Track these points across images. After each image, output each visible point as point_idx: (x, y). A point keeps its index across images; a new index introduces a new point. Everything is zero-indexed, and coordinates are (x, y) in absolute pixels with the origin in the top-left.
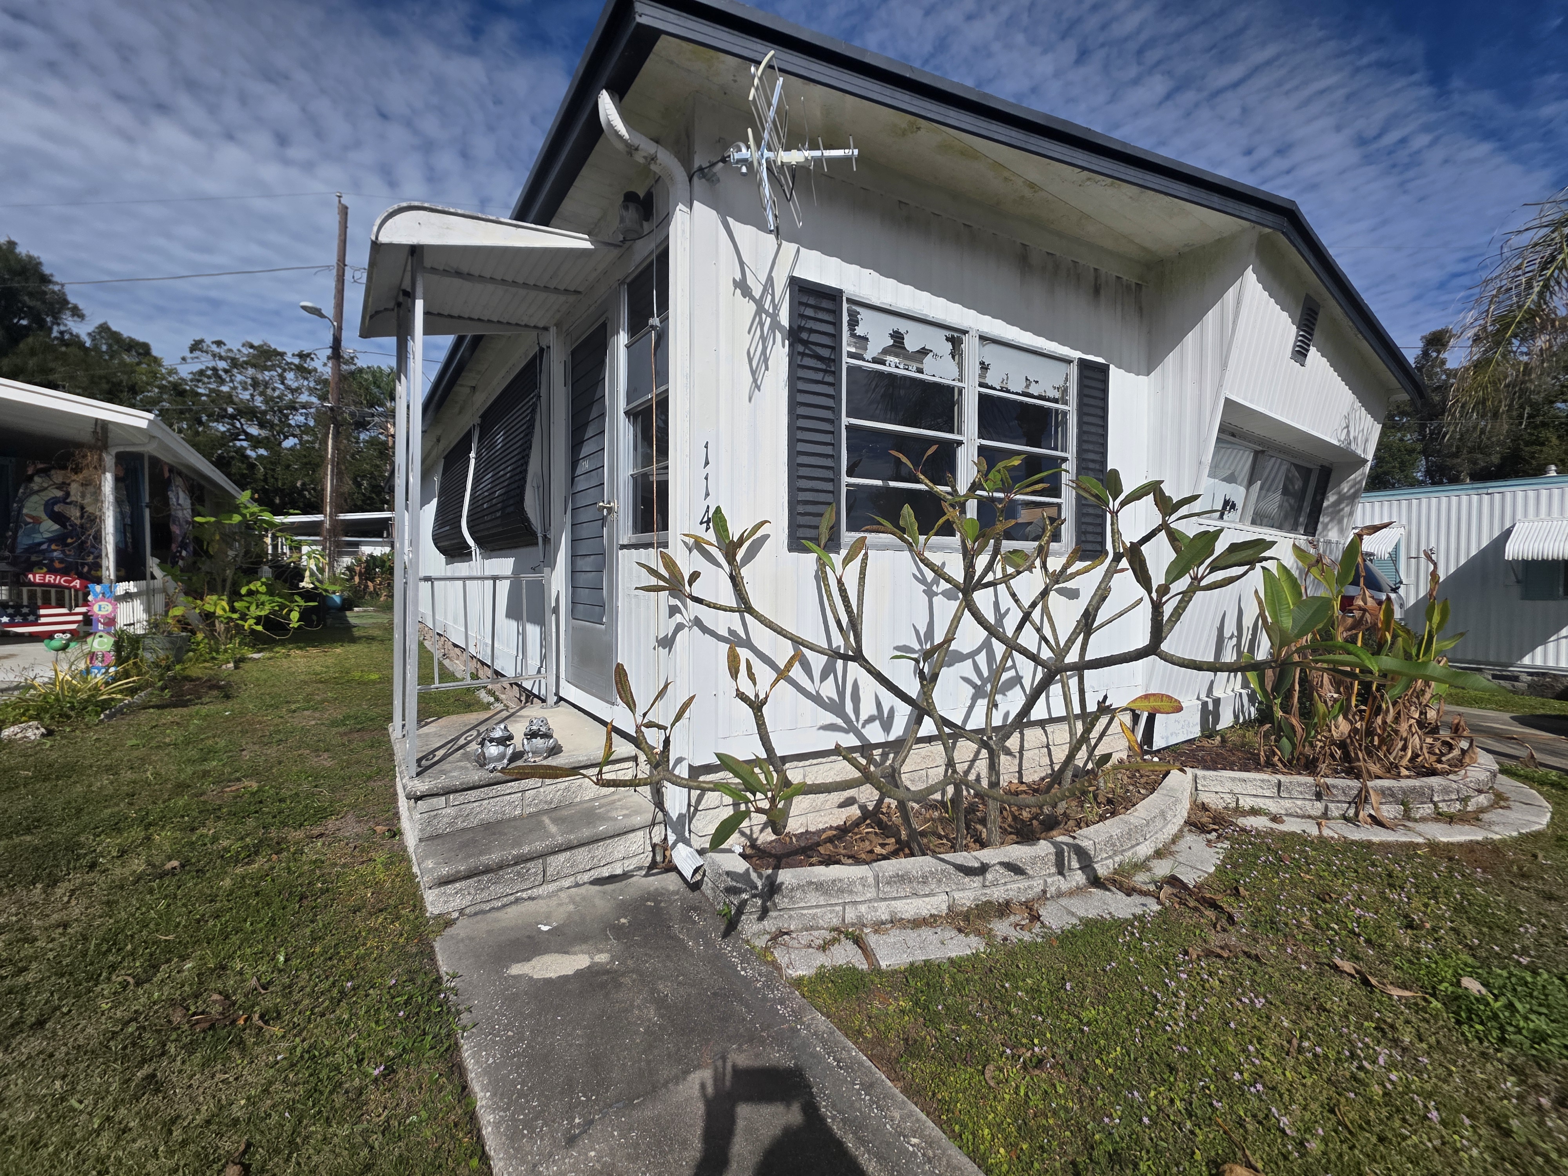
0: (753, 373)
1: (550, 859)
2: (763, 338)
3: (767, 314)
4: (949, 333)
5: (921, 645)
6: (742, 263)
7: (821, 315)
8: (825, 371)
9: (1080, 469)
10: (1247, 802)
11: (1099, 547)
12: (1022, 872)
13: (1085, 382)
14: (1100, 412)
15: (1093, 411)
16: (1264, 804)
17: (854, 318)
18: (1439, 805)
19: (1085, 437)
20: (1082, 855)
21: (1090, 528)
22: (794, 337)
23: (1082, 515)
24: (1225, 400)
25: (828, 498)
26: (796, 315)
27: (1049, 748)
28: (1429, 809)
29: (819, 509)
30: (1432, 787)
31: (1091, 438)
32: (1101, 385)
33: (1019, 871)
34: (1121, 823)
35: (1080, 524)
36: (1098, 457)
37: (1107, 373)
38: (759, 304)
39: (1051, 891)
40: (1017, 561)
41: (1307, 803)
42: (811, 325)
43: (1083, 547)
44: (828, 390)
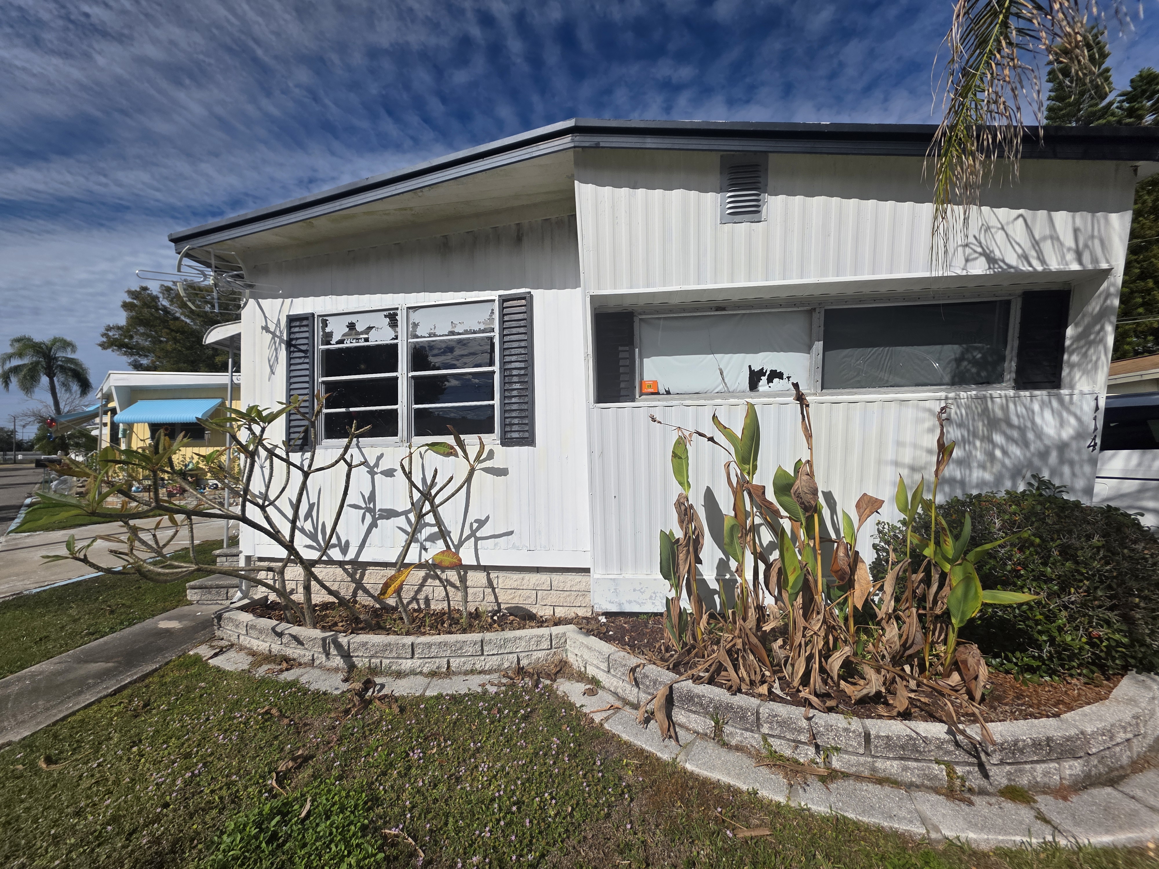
0: (271, 367)
1: (230, 590)
2: (276, 349)
3: (277, 337)
4: (386, 313)
5: (366, 504)
6: (265, 317)
7: (303, 329)
8: (305, 357)
9: (503, 377)
10: (591, 671)
11: (526, 435)
12: (302, 644)
13: (506, 311)
14: (522, 330)
15: (514, 331)
16: (601, 676)
17: (325, 324)
18: (770, 740)
19: (507, 352)
20: (339, 646)
21: (516, 421)
22: (289, 344)
23: (506, 411)
24: (592, 297)
25: (306, 423)
26: (290, 333)
27: (494, 589)
28: (753, 740)
29: (302, 429)
30: (758, 713)
31: (513, 351)
32: (523, 309)
33: (300, 643)
34: (392, 638)
35: (503, 419)
36: (522, 365)
37: (528, 298)
38: (274, 334)
39: (317, 662)
40: (442, 449)
41: (628, 687)
42: (297, 336)
43: (509, 435)
44: (306, 366)
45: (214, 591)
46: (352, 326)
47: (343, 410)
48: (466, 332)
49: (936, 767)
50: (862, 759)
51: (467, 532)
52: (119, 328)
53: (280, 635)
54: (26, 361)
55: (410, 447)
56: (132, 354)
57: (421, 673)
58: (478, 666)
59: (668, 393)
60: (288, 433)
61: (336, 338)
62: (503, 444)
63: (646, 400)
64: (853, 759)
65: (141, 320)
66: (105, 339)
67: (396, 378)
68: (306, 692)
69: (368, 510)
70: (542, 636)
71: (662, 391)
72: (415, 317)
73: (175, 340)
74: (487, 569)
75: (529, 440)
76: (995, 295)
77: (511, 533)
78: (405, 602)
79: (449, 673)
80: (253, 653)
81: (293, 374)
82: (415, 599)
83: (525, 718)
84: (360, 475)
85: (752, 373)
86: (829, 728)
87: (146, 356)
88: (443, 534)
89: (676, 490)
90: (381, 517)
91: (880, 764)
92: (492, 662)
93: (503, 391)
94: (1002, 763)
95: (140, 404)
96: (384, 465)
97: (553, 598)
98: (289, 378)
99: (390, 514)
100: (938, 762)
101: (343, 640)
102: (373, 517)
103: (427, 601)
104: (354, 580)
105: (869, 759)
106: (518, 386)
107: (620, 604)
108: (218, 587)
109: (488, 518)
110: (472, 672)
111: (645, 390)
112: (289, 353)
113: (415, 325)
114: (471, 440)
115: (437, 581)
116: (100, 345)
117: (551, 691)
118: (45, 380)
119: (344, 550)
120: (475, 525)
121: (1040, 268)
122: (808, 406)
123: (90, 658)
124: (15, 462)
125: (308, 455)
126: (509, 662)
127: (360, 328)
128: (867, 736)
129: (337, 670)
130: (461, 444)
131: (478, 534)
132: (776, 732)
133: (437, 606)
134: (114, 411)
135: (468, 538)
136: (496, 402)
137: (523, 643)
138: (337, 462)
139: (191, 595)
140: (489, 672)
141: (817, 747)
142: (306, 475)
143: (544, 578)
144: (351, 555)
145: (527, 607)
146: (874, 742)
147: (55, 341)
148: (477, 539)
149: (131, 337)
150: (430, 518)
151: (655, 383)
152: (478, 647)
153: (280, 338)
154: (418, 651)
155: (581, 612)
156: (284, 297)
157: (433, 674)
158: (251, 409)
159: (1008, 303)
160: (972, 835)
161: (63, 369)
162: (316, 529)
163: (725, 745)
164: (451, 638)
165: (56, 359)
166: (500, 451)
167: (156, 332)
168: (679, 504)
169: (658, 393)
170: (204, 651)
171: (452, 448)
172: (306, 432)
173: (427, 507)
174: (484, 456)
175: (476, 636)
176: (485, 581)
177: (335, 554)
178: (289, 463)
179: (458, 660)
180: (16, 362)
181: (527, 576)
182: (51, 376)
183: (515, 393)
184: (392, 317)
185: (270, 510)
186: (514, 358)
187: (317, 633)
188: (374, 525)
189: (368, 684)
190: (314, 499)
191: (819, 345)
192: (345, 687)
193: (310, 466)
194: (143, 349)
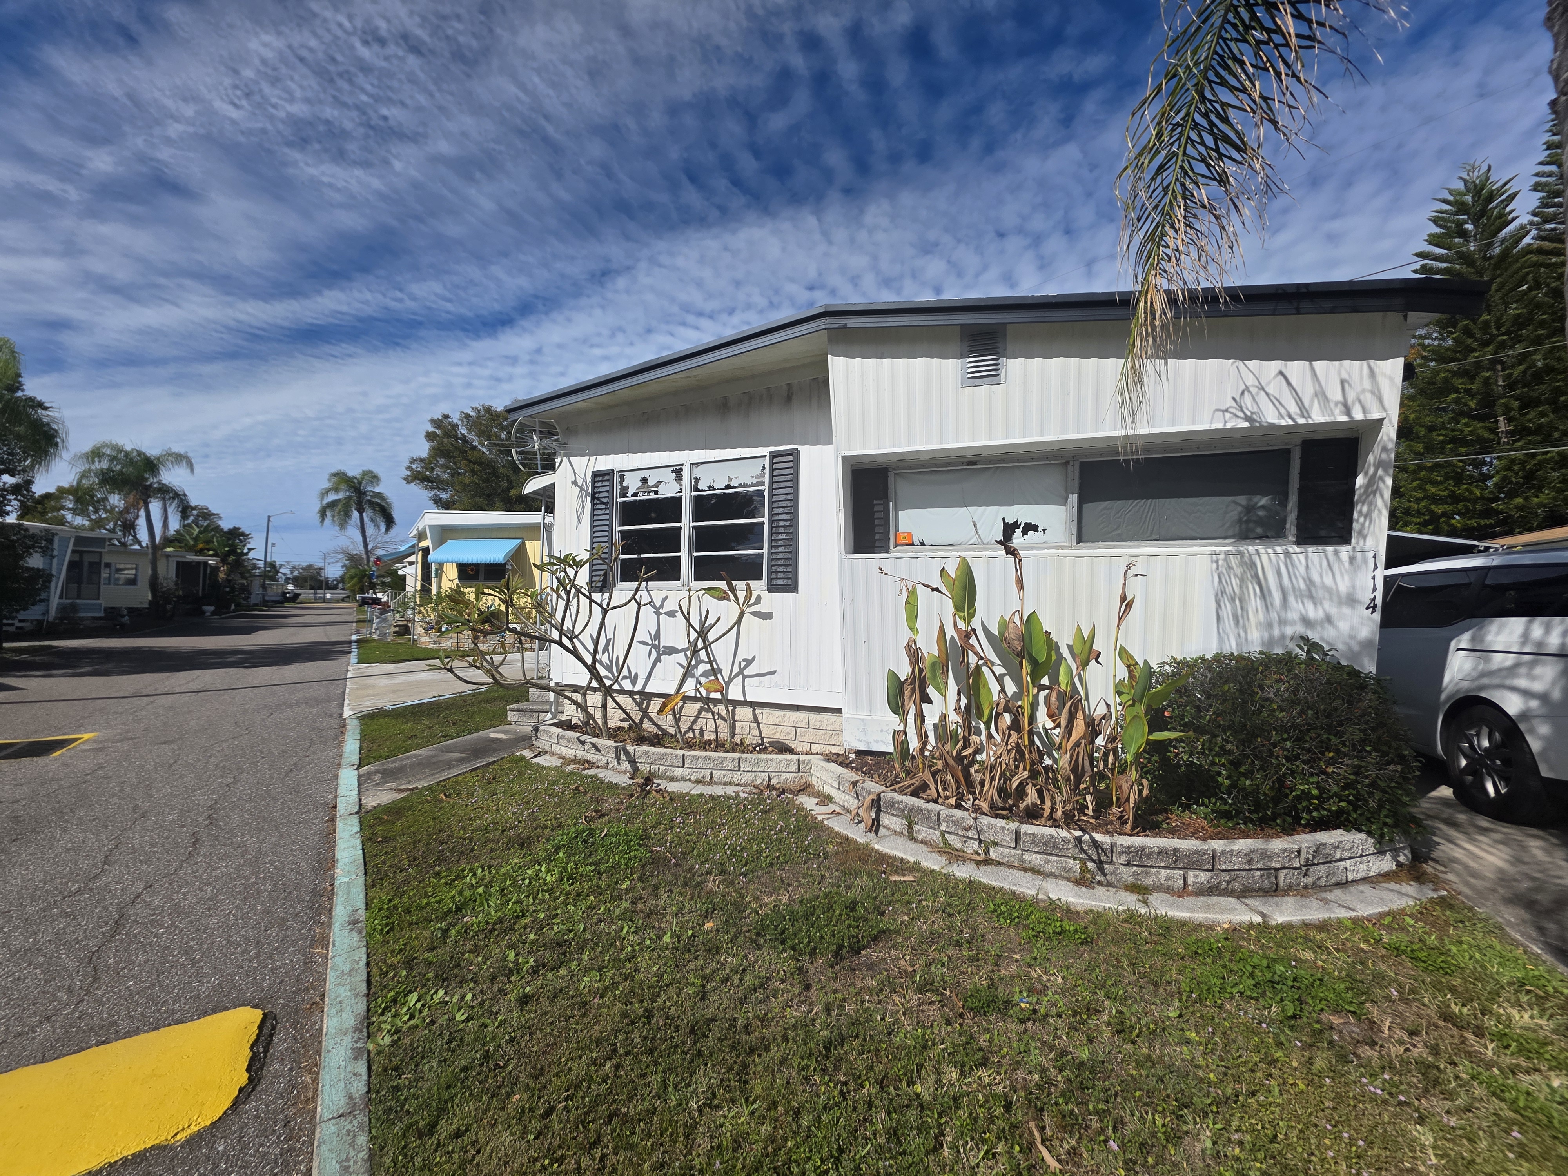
0: (578, 517)
1: (540, 714)
2: (583, 501)
3: (584, 490)
4: (672, 468)
5: (652, 641)
6: (575, 473)
7: (604, 484)
8: (605, 509)
9: (771, 528)
10: (828, 790)
11: (790, 582)
12: (599, 751)
13: (775, 466)
14: (789, 484)
15: (782, 485)
16: (834, 793)
17: (622, 479)
18: (947, 836)
19: (775, 505)
20: (627, 753)
21: (781, 569)
22: (593, 497)
23: (772, 560)
24: (844, 458)
25: (605, 567)
26: (594, 487)
27: (758, 724)
28: (934, 836)
29: (602, 573)
30: (939, 814)
31: (781, 504)
32: (790, 464)
33: (598, 750)
34: (668, 751)
35: (770, 566)
36: (788, 517)
37: (795, 454)
38: (581, 488)
39: (610, 766)
40: (716, 593)
41: (851, 799)
42: (600, 489)
43: (774, 582)
44: (607, 517)
45: (528, 714)
46: (644, 480)
47: (636, 556)
48: (740, 486)
49: (1071, 861)
50: (1013, 852)
51: (736, 670)
52: (422, 460)
53: (583, 743)
54: (340, 496)
55: (689, 591)
56: (432, 488)
57: (689, 780)
58: (735, 780)
59: (922, 544)
60: (591, 576)
61: (631, 492)
62: (769, 590)
63: (899, 551)
64: (1006, 851)
65: (442, 451)
66: (409, 473)
67: (680, 528)
68: (602, 782)
69: (654, 646)
70: (791, 760)
71: (917, 542)
72: (698, 472)
73: (473, 472)
74: (753, 705)
75: (791, 587)
76: (1268, 445)
77: (774, 672)
78: (683, 730)
79: (712, 782)
80: (563, 758)
81: (596, 523)
82: (691, 728)
83: (764, 812)
84: (647, 612)
85: (1006, 525)
86: (990, 826)
87: (445, 490)
88: (715, 671)
89: (906, 635)
90: (664, 653)
91: (1027, 856)
92: (747, 778)
93: (771, 541)
94: (1128, 864)
95: (450, 543)
96: (668, 607)
97: (810, 735)
98: (592, 527)
99: (671, 651)
100: (1075, 859)
101: (630, 748)
102: (658, 653)
103: (702, 731)
104: (641, 710)
105: (1019, 852)
106: (783, 536)
107: (868, 743)
108: (532, 711)
109: (754, 658)
110: (730, 784)
111: (899, 542)
112: (593, 505)
113: (697, 480)
114: (740, 585)
115: (710, 714)
116: (405, 479)
117: (791, 802)
118: (356, 514)
119: (634, 683)
120: (743, 664)
121: (1301, 421)
122: (1020, 560)
123: (448, 750)
124: (325, 601)
125: (607, 596)
126: (761, 779)
127: (651, 482)
128: (1017, 833)
129: (625, 772)
130: (732, 589)
131: (746, 672)
132: (951, 830)
133: (709, 736)
134: (426, 551)
135: (737, 675)
136: (765, 551)
137: (774, 765)
138: (629, 601)
139: (511, 716)
140: (745, 785)
141: (980, 842)
142: (605, 612)
143: (803, 716)
144: (638, 687)
145: (787, 742)
146: (1023, 838)
147: (365, 473)
148: (744, 677)
149: (433, 469)
150: (703, 655)
151: (910, 535)
152: (736, 763)
153: (586, 491)
154: (687, 761)
155: (834, 750)
156: (590, 455)
157: (698, 782)
158: (567, 556)
159: (1288, 452)
160: (1071, 900)
161: (371, 503)
162: (611, 662)
163: (913, 839)
164: (715, 755)
165: (365, 493)
166: (766, 596)
167: (455, 463)
168: (908, 647)
169: (913, 545)
170: (527, 753)
171: (725, 592)
172: (605, 575)
173: (700, 644)
174: (752, 601)
175: (736, 755)
176: (751, 716)
177: (627, 685)
178: (591, 601)
179: (719, 772)
180: (332, 497)
181: (788, 714)
182: (361, 511)
183: (781, 543)
184: (678, 472)
185: (575, 640)
186: (781, 510)
187: (611, 743)
188: (658, 660)
189: (648, 780)
190: (610, 636)
191: (1074, 498)
192: (631, 782)
193: (608, 604)
194: (442, 482)
